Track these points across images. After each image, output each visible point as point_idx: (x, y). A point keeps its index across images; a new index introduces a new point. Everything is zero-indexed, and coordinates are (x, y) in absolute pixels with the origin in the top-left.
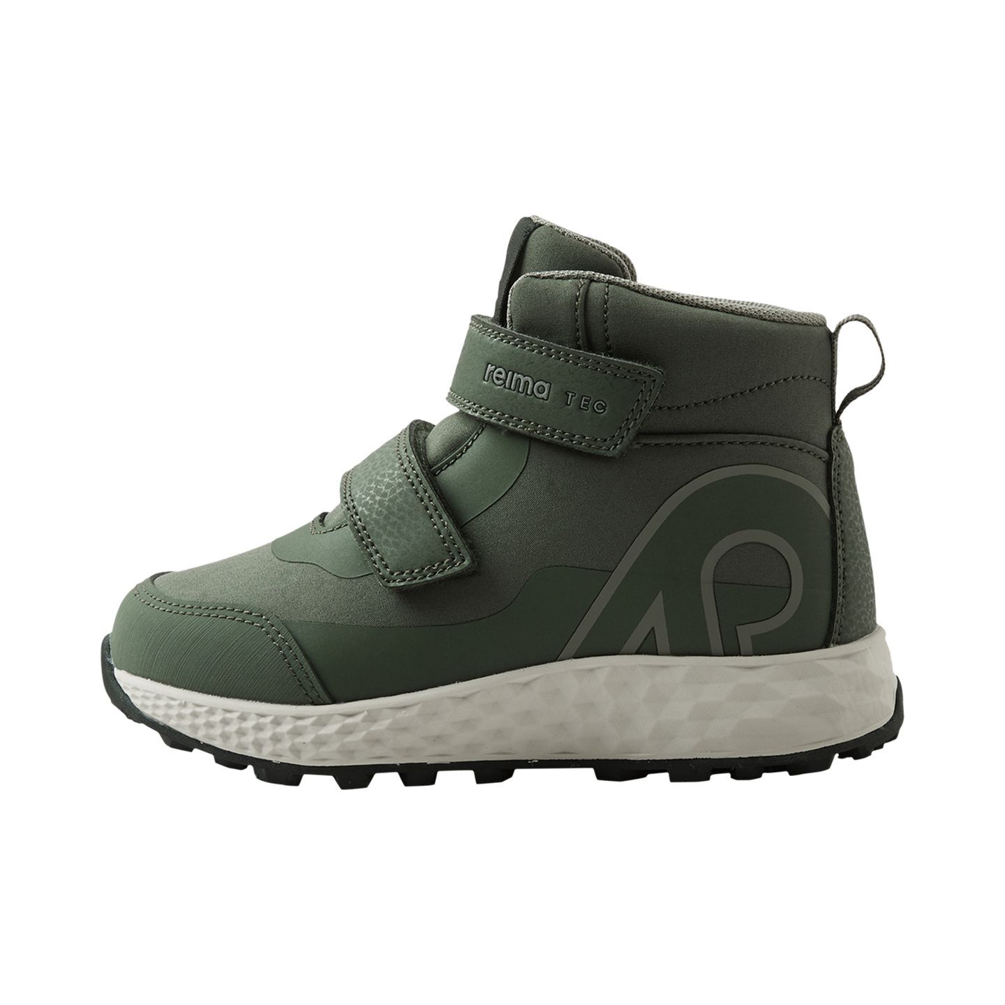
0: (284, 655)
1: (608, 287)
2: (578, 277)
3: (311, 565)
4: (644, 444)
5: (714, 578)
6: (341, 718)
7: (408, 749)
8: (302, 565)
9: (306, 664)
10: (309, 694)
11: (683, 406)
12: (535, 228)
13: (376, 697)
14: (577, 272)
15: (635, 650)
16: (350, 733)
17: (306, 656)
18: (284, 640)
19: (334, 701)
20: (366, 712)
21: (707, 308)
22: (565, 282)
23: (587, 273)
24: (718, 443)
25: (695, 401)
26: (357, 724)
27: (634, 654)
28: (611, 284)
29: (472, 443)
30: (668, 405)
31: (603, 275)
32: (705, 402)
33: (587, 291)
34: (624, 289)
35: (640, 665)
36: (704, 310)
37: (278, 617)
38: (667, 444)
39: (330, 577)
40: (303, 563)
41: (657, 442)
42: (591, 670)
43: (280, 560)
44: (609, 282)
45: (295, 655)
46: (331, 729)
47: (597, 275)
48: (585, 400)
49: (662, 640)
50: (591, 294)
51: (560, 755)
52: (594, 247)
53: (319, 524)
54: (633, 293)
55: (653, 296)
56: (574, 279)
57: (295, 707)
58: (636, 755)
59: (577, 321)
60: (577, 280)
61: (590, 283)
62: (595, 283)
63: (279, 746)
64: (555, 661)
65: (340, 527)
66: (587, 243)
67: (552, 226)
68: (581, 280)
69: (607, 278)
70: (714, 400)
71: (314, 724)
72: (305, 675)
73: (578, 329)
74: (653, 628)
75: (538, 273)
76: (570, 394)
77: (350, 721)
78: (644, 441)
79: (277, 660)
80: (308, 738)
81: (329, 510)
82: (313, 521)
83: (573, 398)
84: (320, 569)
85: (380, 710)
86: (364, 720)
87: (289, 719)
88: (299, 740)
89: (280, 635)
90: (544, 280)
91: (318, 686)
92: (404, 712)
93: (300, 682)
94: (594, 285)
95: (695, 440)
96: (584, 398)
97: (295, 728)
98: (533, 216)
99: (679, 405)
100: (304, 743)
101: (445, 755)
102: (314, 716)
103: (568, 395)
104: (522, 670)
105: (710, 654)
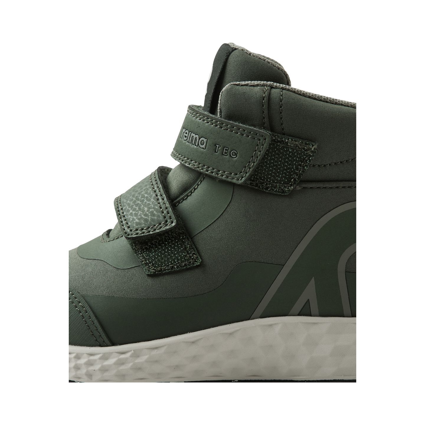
0: (82, 316)
1: (282, 92)
2: (263, 85)
3: (100, 261)
4: (304, 188)
5: (346, 269)
6: (117, 354)
7: (158, 374)
8: (94, 261)
9: (96, 321)
10: (98, 340)
11: (327, 165)
12: (233, 51)
13: (139, 342)
14: (262, 82)
15: (298, 313)
16: (123, 364)
17: (96, 316)
18: (83, 307)
19: (113, 344)
20: (133, 351)
21: (342, 105)
22: (256, 88)
23: (269, 83)
24: (348, 187)
25: (335, 161)
26: (127, 359)
27: (297, 316)
28: (284, 90)
29: (198, 187)
30: (318, 163)
31: (278, 84)
32: (341, 162)
33: (270, 94)
34: (292, 93)
35: (300, 322)
36: (340, 106)
37: (79, 293)
38: (317, 188)
39: (111, 268)
40: (96, 259)
41: (311, 186)
42: (271, 325)
43: (82, 258)
44: (283, 89)
45: (89, 316)
46: (111, 361)
47: (275, 84)
48: (226, 150)
49: (314, 307)
50: (272, 96)
51: (252, 377)
52: (269, 63)
53: (105, 237)
54: (298, 95)
55: (309, 97)
56: (261, 86)
57: (89, 348)
58: (298, 377)
59: (263, 112)
60: (263, 87)
61: (271, 89)
62: (274, 89)
63: (79, 372)
64: (249, 319)
65: (118, 238)
66: (264, 60)
67: (243, 50)
68: (265, 87)
69: (281, 86)
70: (347, 161)
71: (101, 358)
72: (95, 328)
73: (264, 118)
74: (308, 300)
75: (238, 83)
76: (218, 146)
77: (123, 356)
78: (304, 185)
79: (78, 319)
80: (97, 367)
81: (112, 227)
82: (102, 235)
83: (220, 148)
84: (105, 264)
85: (141, 350)
86: (131, 356)
87: (85, 355)
88: (91, 368)
89: (80, 304)
90: (242, 87)
91: (103, 335)
92: (156, 351)
93: (92, 332)
94: (273, 90)
95: (334, 185)
96: (225, 148)
97: (89, 361)
98: (230, 43)
99: (325, 164)
100: (94, 370)
101: (181, 377)
102: (100, 353)
103: (217, 146)
104: (228, 325)
105: (343, 316)
